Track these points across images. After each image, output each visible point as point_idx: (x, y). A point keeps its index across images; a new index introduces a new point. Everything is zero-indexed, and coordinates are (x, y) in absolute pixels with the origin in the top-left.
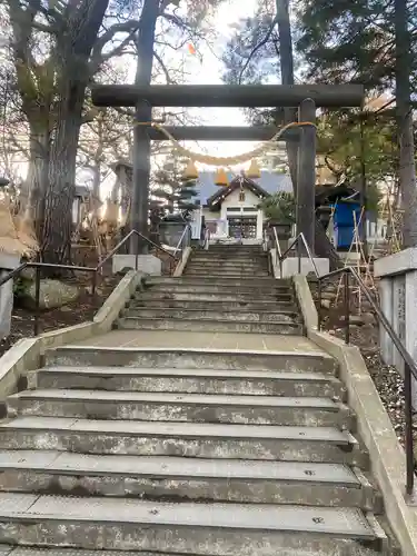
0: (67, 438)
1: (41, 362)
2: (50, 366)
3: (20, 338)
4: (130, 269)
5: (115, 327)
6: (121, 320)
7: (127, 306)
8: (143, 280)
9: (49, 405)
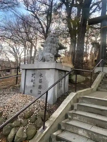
0: (90, 134)
1: (78, 101)
2: (80, 102)
3: (71, 92)
4: (101, 71)
5: (97, 90)
6: (100, 88)
7: (101, 83)
8: (105, 75)
9: (82, 118)
